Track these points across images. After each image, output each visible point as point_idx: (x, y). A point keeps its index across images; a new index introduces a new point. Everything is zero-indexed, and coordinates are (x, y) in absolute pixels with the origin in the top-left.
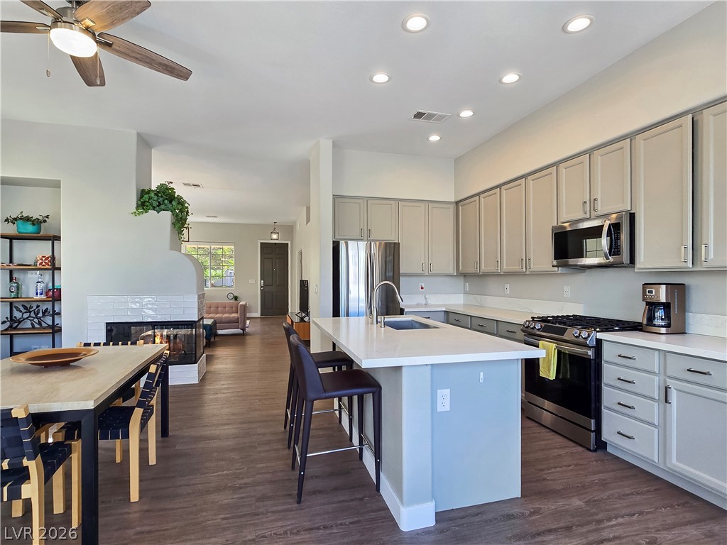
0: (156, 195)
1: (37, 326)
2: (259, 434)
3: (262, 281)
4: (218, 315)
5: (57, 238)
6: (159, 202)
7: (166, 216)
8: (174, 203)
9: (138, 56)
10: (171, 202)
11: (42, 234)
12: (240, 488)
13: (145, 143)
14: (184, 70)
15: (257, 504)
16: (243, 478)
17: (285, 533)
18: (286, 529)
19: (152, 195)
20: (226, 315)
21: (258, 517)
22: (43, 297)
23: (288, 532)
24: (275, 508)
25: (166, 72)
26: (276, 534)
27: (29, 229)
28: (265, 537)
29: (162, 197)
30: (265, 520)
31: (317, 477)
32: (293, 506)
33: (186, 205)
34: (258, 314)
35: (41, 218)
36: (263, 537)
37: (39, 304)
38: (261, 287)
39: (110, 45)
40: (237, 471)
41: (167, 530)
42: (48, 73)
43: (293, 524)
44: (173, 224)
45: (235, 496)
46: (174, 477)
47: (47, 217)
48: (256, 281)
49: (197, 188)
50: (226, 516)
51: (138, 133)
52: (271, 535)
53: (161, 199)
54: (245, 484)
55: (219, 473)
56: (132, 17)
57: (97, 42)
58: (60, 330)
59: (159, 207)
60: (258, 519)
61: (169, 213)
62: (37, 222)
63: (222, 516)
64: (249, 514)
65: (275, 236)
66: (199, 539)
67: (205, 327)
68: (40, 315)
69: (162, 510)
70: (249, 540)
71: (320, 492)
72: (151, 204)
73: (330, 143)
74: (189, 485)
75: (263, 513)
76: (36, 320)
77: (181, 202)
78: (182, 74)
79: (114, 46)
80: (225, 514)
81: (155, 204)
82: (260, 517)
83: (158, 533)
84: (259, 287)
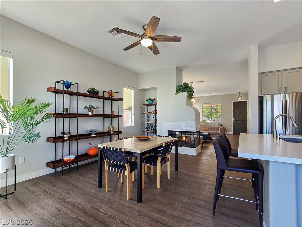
0: (182, 87)
1: (152, 130)
2: (210, 180)
3: (234, 119)
4: (211, 132)
5: (156, 104)
6: (183, 89)
7: (185, 94)
8: (188, 89)
9: (164, 39)
10: (187, 89)
11: (154, 103)
12: (193, 198)
13: (180, 70)
14: (179, 38)
15: (196, 207)
16: (195, 195)
17: (201, 224)
18: (202, 223)
19: (181, 87)
20: (215, 132)
21: (193, 212)
22: (154, 122)
23: (203, 225)
24: (202, 212)
25: (173, 41)
26: (197, 223)
27: (151, 102)
28: (193, 222)
29: (184, 87)
30: (195, 215)
31: (228, 208)
32: (211, 215)
33: (193, 89)
34: (232, 133)
35: (153, 99)
36: (191, 221)
37: (153, 124)
38: (233, 121)
39: (156, 39)
40: (195, 192)
41: (163, 201)
42: (141, 54)
43: (206, 222)
44: (188, 96)
45: (189, 200)
46: (173, 185)
47: (155, 98)
48: (231, 119)
49: (202, 83)
50: (182, 206)
51: (177, 67)
52: (195, 222)
53: (184, 88)
54: (195, 197)
55: (188, 190)
56: (157, 26)
57: (152, 40)
58: (157, 132)
59: (183, 91)
60: (193, 213)
61: (186, 92)
62: (152, 100)
63: (181, 206)
64: (191, 209)
65: (239, 98)
66: (170, 210)
67: (204, 135)
68: (153, 127)
69: (164, 194)
70: (186, 219)
71: (226, 215)
72: (181, 90)
73: (257, 47)
74: (176, 190)
75: (196, 212)
76: (152, 129)
77: (191, 88)
78: (178, 40)
79: (157, 39)
80: (183, 205)
81: (182, 90)
82: (194, 213)
83: (160, 201)
84: (232, 121)
